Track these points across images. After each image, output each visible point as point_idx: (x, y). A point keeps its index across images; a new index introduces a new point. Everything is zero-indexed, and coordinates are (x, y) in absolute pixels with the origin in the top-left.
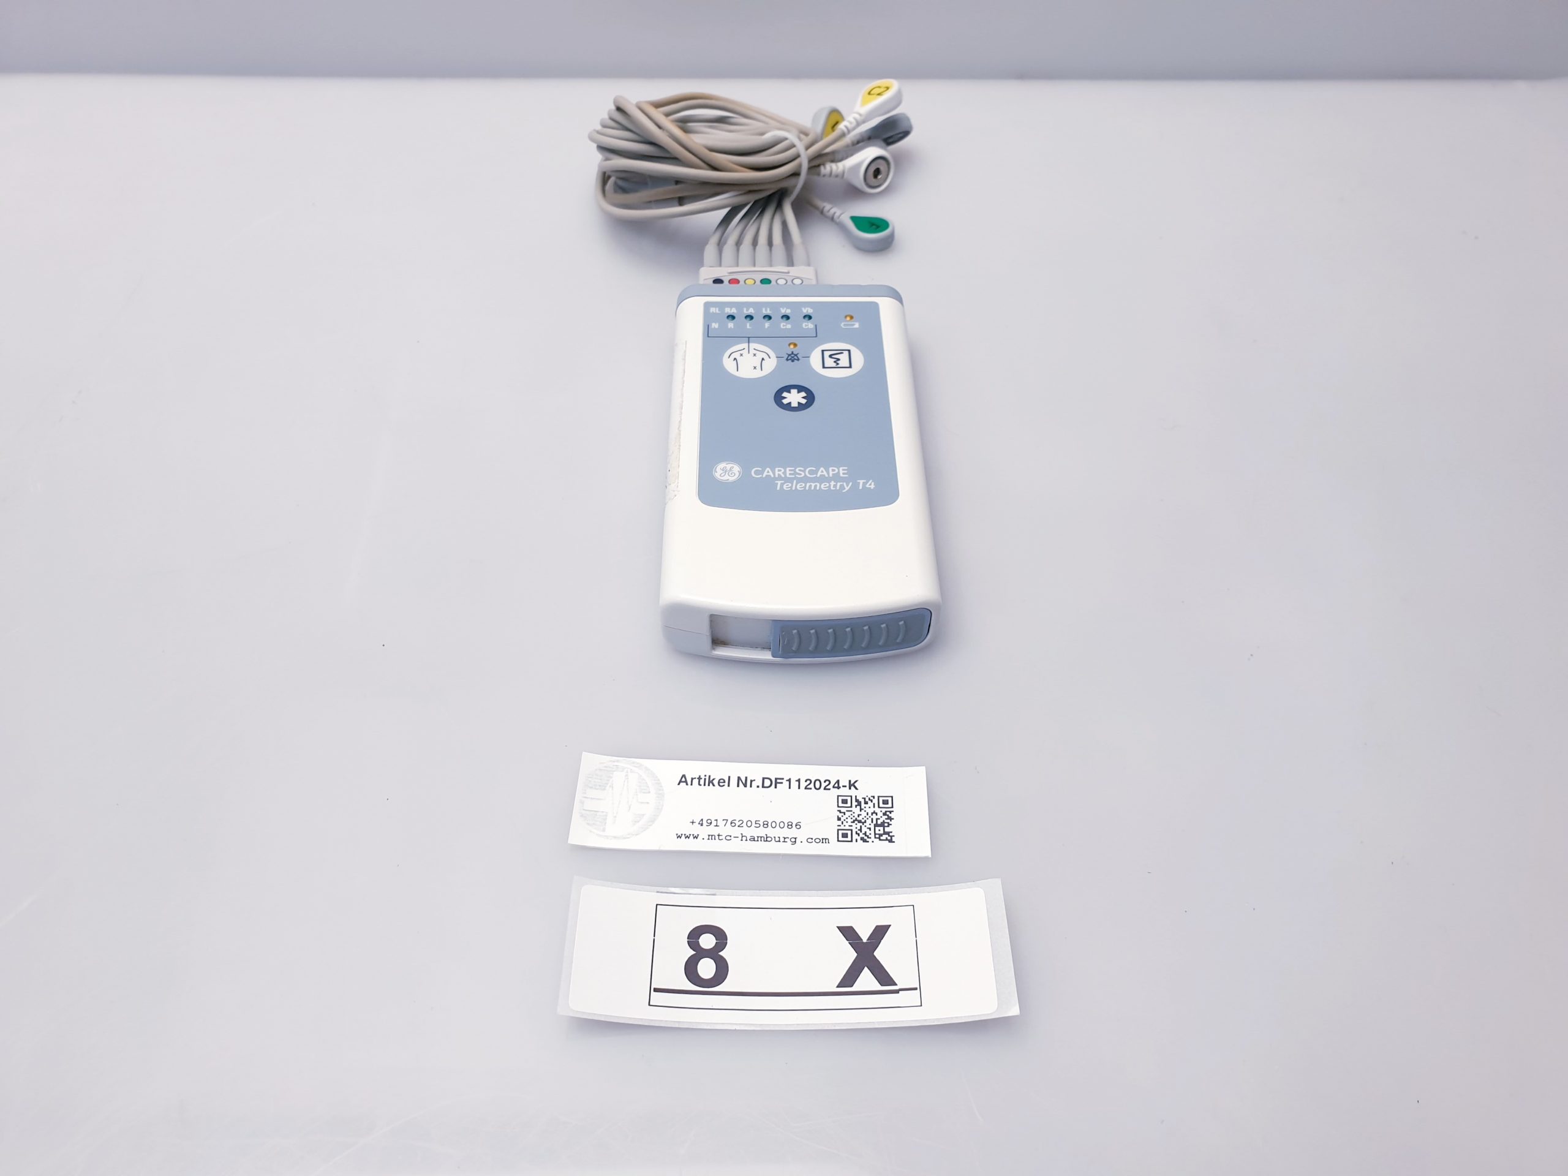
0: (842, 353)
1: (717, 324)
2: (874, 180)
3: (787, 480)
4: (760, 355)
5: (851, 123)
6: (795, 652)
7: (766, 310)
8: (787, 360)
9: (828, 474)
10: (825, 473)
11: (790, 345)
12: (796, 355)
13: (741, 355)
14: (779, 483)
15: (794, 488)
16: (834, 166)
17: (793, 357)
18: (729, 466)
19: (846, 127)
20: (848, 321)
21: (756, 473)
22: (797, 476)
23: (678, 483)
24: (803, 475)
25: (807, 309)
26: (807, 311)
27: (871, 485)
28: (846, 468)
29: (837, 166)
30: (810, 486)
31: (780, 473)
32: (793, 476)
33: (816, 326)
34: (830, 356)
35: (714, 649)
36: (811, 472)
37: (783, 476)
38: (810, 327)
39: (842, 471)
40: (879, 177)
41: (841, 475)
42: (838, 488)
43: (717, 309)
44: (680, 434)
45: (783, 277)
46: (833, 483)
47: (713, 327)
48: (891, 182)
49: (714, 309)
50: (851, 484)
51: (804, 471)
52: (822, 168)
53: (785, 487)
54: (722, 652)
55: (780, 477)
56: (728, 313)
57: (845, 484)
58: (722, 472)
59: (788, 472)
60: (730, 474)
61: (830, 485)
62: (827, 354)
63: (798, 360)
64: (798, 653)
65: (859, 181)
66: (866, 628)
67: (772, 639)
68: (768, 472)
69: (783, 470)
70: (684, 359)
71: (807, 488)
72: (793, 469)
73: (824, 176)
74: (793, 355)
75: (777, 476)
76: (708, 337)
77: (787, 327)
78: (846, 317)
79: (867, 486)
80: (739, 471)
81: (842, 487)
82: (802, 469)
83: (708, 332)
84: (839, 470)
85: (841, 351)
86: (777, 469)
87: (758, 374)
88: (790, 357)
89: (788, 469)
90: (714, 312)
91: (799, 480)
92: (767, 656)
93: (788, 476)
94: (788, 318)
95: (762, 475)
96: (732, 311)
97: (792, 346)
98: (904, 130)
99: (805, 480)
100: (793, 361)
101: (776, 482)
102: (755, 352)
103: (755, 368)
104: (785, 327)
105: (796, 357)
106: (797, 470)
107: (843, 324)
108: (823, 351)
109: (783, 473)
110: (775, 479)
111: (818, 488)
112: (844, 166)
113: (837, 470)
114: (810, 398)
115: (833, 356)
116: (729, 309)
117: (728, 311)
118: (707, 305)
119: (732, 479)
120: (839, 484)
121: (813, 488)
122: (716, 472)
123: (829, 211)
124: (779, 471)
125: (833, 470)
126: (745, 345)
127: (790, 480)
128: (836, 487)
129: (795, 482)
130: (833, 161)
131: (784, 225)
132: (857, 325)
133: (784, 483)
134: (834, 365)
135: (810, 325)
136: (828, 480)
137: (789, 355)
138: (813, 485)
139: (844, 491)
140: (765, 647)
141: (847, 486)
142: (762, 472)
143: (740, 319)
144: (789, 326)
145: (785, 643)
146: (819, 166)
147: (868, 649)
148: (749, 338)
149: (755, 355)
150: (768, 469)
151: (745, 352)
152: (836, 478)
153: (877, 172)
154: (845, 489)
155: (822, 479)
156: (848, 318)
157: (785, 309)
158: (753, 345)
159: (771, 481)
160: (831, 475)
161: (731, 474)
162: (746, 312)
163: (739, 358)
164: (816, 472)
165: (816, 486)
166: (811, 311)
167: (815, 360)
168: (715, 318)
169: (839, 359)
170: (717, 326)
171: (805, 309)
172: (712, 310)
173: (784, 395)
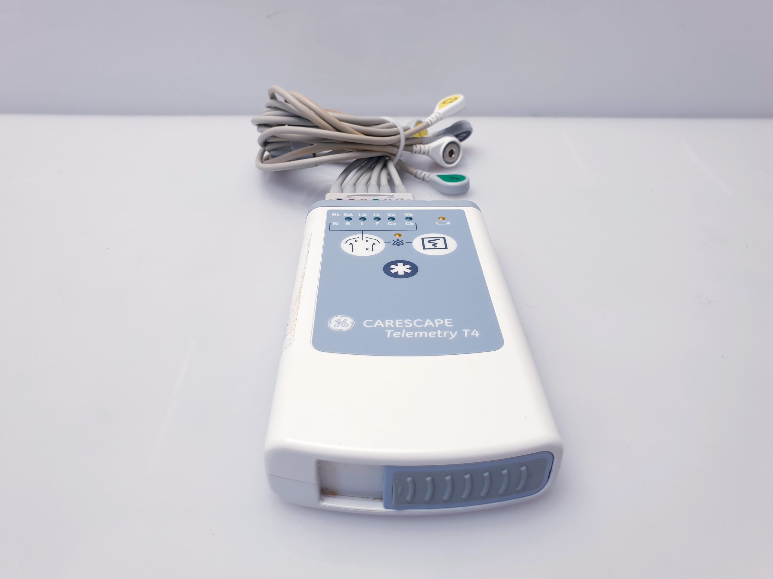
0: (439, 240)
1: (337, 223)
2: (449, 158)
3: (396, 329)
4: (371, 242)
5: (433, 118)
6: (409, 502)
7: (376, 215)
8: (394, 244)
9: (435, 324)
10: (431, 324)
11: (395, 235)
12: (401, 241)
13: (356, 241)
14: (389, 332)
15: (403, 336)
16: (422, 146)
17: (398, 243)
18: (342, 319)
19: (430, 120)
20: (441, 221)
21: (368, 324)
22: (406, 326)
23: (294, 333)
24: (411, 325)
26: (409, 215)
27: (476, 334)
28: (451, 320)
29: (424, 146)
30: (418, 335)
31: (390, 324)
32: (402, 326)
33: (416, 224)
34: (429, 242)
35: (321, 499)
36: (418, 323)
37: (393, 326)
38: (411, 224)
39: (447, 322)
40: (453, 156)
41: (447, 325)
42: (445, 336)
43: (338, 214)
44: (300, 296)
45: (388, 198)
46: (439, 332)
47: (334, 224)
48: (460, 161)
49: (335, 214)
50: (456, 332)
51: (412, 322)
52: (414, 146)
53: (395, 335)
54: (330, 503)
55: (390, 328)
57: (451, 333)
58: (336, 323)
59: (397, 323)
60: (343, 324)
61: (437, 334)
62: (426, 241)
63: (403, 244)
64: (414, 503)
65: (439, 158)
66: (486, 474)
67: (384, 487)
68: (378, 323)
69: (392, 322)
70: (309, 245)
71: (416, 336)
72: (402, 320)
73: (415, 152)
74: (398, 242)
75: (387, 326)
76: (329, 230)
77: (393, 225)
78: (439, 218)
79: (472, 334)
80: (351, 323)
81: (448, 335)
82: (411, 320)
83: (329, 227)
84: (444, 321)
85: (438, 239)
86: (387, 321)
87: (370, 253)
88: (396, 243)
89: (397, 321)
90: (335, 215)
91: (408, 330)
92: (378, 507)
93: (397, 326)
94: (393, 219)
95: (374, 326)
96: (349, 216)
97: (397, 236)
98: (467, 130)
99: (413, 329)
100: (398, 245)
101: (386, 331)
102: (367, 239)
103: (367, 249)
104: (391, 225)
105: (400, 243)
106: (406, 321)
107: (437, 222)
108: (423, 239)
109: (392, 324)
110: (385, 328)
111: (426, 336)
112: (429, 147)
113: (442, 322)
114: (414, 269)
115: (431, 242)
116: (347, 214)
117: (346, 215)
118: (329, 212)
119: (345, 329)
120: (445, 333)
121: (421, 336)
122: (331, 323)
123: (420, 174)
124: (388, 323)
125: (439, 322)
126: (359, 235)
127: (400, 330)
128: (443, 335)
129: (404, 331)
130: (421, 143)
131: (389, 175)
132: (448, 223)
133: (394, 332)
134: (433, 247)
135: (411, 223)
136: (435, 329)
137: (395, 242)
138: (421, 333)
139: (450, 338)
140: (377, 497)
141: (453, 334)
142: (373, 323)
143: (355, 220)
144: (394, 224)
145: (399, 493)
146: (412, 145)
147: (487, 498)
148: (362, 231)
149: (367, 241)
150: (379, 321)
151: (359, 239)
152: (442, 327)
153: (451, 153)
154: (451, 337)
155: (429, 329)
156: (441, 219)
157: (391, 214)
158: (366, 235)
159: (381, 331)
160: (437, 326)
161: (345, 325)
162: (360, 216)
163: (354, 244)
164: (423, 323)
165: (423, 335)
166: (412, 215)
167: (417, 244)
168: (336, 219)
169: (437, 244)
170: (337, 224)
171: (407, 214)
172: (333, 215)
173: (392, 266)
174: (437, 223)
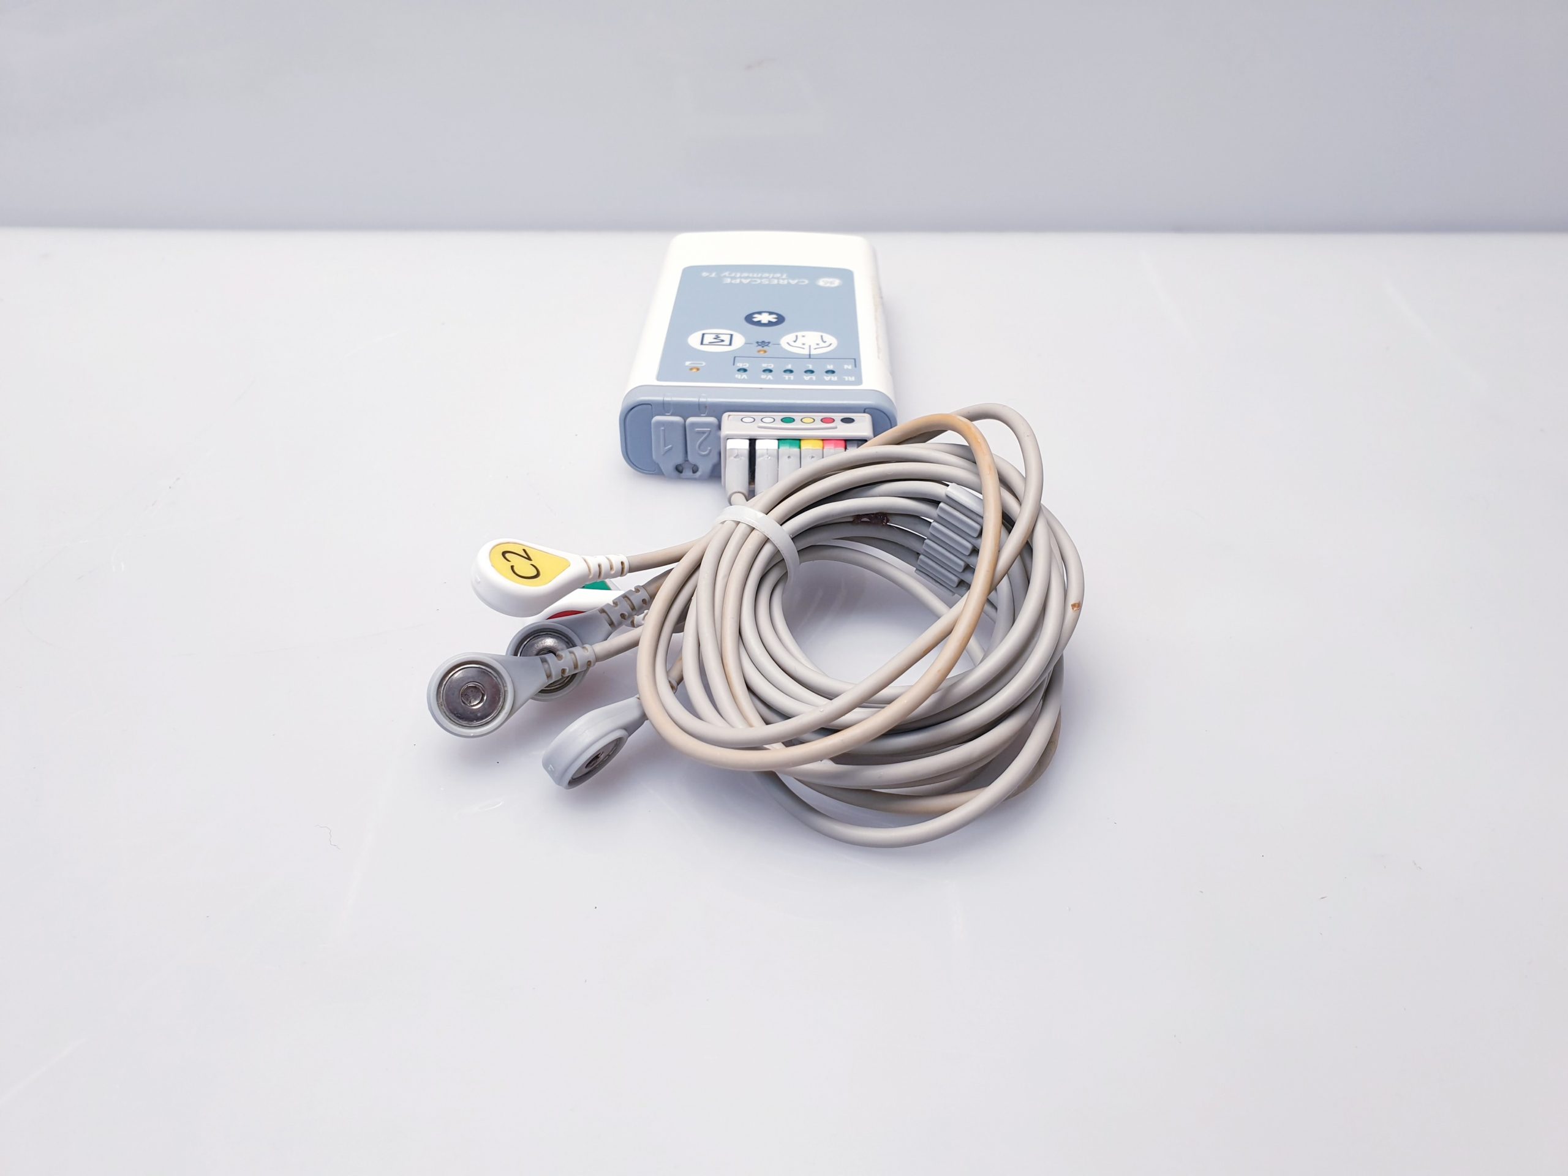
3: (777, 278)
4: (798, 344)
7: (789, 378)
8: (769, 343)
11: (765, 352)
12: (759, 346)
13: (818, 344)
14: (784, 277)
17: (763, 344)
18: (828, 285)
20: (696, 367)
21: (804, 282)
24: (762, 280)
25: (742, 378)
26: (742, 376)
32: (771, 280)
33: (734, 364)
34: (723, 341)
37: (780, 280)
38: (741, 363)
43: (847, 379)
47: (850, 365)
49: (850, 379)
55: (783, 280)
56: (834, 376)
58: (835, 282)
59: (776, 281)
60: (827, 281)
62: (727, 342)
63: (757, 342)
72: (771, 283)
76: (855, 359)
78: (698, 370)
80: (819, 282)
82: (763, 282)
83: (856, 362)
85: (711, 343)
86: (786, 283)
87: (800, 334)
89: (776, 283)
90: (850, 377)
94: (765, 371)
96: (829, 377)
97: (762, 351)
102: (803, 346)
103: (803, 337)
104: (770, 364)
105: (760, 343)
106: (767, 282)
107: (701, 366)
108: (730, 344)
110: (787, 279)
113: (732, 281)
114: (748, 317)
117: (834, 378)
118: (859, 381)
119: (825, 279)
122: (839, 282)
125: (735, 281)
126: (813, 352)
127: (774, 278)
132: (687, 363)
134: (720, 336)
135: (740, 365)
137: (767, 345)
142: (799, 282)
143: (820, 371)
148: (810, 357)
149: (804, 344)
150: (794, 283)
151: (814, 346)
156: (695, 370)
157: (768, 377)
158: (806, 352)
159: (791, 278)
161: (825, 281)
162: (813, 377)
163: (820, 342)
166: (736, 376)
167: (739, 341)
168: (849, 373)
169: (715, 338)
170: (846, 367)
171: (744, 378)
172: (853, 379)
173: (774, 320)
174: (704, 364)
